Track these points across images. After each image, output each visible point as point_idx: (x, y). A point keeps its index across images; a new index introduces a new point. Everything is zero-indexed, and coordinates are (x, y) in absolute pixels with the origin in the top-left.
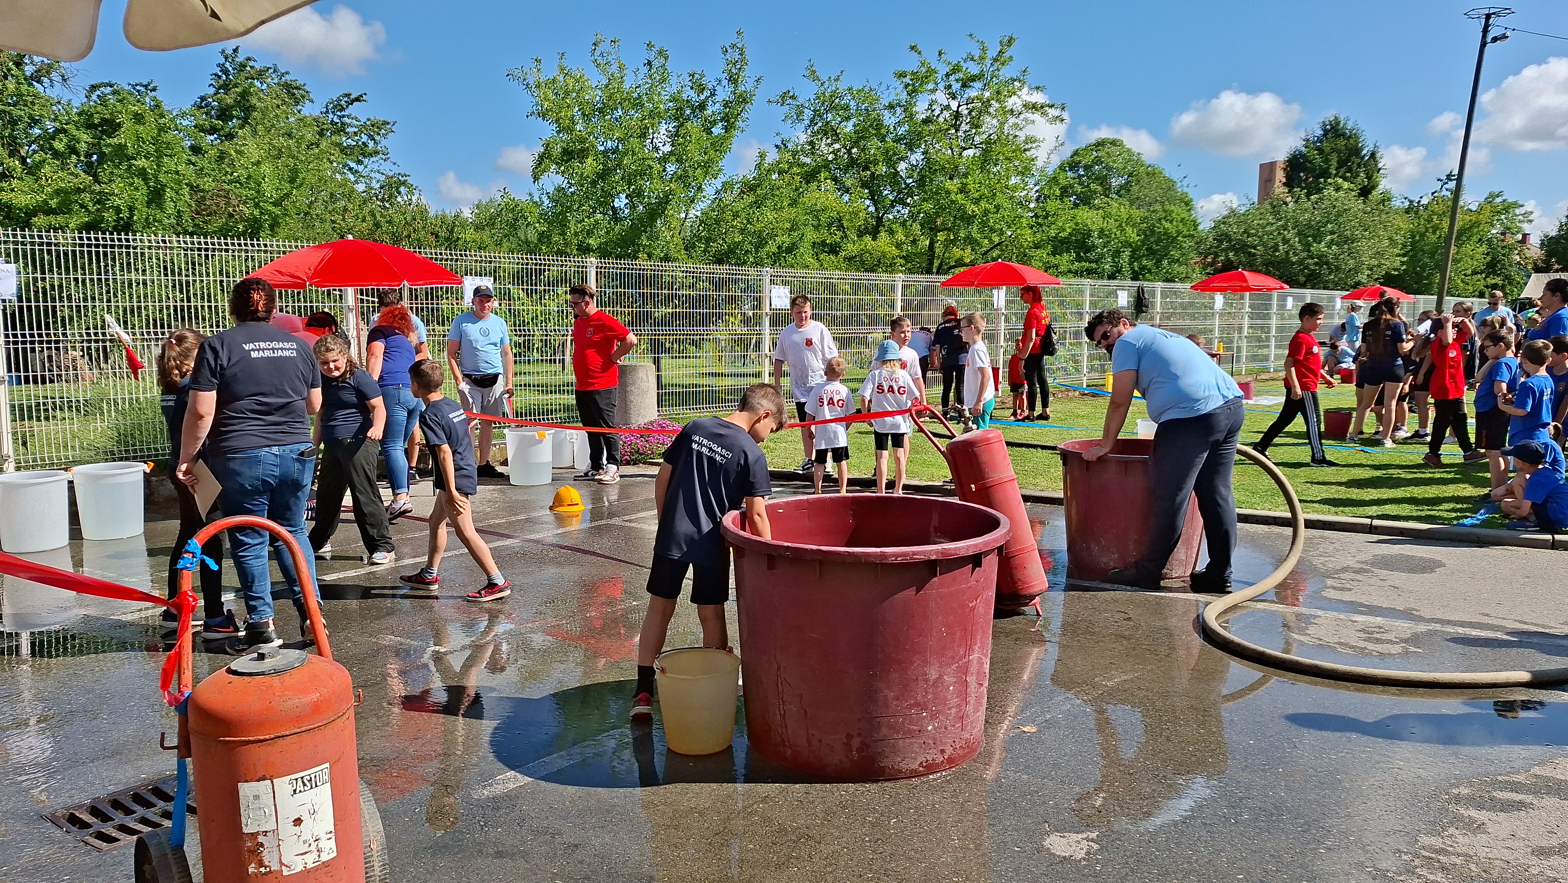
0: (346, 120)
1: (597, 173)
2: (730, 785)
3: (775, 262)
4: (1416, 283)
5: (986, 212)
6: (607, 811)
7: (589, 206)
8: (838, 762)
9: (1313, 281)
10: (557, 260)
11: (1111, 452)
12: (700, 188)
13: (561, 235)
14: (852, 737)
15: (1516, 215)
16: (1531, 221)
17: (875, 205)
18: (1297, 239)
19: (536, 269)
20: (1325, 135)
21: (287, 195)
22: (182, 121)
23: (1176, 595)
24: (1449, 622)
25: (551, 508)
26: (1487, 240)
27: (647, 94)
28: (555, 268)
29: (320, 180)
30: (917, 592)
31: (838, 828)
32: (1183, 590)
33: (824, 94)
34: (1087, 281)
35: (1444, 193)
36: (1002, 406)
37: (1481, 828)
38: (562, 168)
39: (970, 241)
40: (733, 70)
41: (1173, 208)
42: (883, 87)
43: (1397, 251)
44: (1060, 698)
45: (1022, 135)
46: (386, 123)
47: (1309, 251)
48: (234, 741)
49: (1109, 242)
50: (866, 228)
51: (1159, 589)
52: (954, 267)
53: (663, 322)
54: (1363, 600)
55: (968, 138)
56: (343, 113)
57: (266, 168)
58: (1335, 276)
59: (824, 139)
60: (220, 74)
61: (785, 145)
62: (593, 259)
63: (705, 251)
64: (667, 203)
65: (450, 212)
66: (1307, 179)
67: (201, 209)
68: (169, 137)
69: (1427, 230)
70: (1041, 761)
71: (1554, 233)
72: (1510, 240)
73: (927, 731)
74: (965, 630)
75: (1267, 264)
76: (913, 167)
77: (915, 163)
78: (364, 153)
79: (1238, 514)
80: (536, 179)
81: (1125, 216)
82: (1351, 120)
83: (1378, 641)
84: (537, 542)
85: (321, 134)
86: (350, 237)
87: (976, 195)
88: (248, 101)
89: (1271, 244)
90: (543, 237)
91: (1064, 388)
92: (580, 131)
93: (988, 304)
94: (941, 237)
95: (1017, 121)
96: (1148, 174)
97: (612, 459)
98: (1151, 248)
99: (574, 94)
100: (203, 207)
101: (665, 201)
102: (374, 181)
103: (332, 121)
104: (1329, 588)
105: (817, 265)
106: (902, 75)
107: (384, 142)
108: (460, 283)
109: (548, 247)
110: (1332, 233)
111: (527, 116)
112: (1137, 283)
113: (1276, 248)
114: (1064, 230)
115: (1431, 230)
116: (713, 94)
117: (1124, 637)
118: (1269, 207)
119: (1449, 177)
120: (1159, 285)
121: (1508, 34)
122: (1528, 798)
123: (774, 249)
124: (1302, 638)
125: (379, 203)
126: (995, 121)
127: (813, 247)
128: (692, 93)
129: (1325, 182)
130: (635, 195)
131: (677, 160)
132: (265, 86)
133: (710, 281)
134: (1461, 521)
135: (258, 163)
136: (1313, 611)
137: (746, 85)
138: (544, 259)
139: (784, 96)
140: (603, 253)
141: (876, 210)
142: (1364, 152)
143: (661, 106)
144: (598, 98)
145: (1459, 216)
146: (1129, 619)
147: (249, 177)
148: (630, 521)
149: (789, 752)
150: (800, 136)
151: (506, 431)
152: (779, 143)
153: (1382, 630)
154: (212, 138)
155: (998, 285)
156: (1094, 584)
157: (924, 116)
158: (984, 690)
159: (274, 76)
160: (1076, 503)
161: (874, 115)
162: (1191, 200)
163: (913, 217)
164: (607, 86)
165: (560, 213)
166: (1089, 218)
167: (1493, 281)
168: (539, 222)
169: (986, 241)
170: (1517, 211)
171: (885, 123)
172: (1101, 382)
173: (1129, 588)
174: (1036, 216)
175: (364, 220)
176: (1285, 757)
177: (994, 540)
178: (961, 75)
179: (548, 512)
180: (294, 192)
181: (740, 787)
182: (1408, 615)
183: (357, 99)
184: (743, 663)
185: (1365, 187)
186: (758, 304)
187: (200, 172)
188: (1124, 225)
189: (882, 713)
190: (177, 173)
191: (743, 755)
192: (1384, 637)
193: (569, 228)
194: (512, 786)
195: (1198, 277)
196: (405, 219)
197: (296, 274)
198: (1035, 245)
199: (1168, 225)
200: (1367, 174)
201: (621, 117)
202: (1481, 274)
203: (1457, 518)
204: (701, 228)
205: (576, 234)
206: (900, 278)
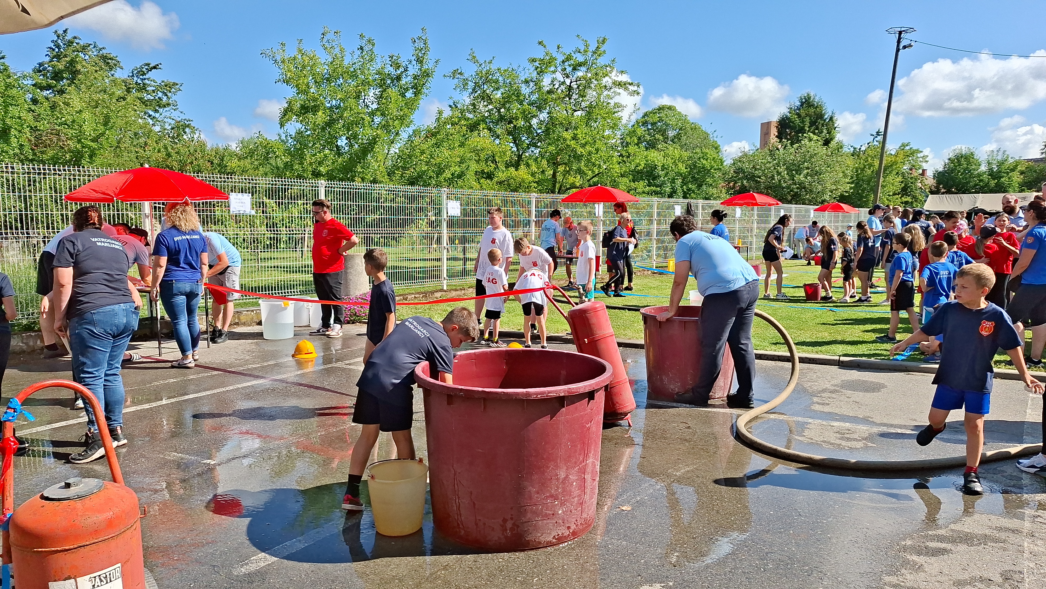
0: (146, 81)
1: (326, 122)
2: (421, 557)
3: (450, 184)
4: (859, 200)
5: (590, 153)
7: (320, 144)
8: (497, 539)
9: (796, 199)
10: (297, 182)
11: (674, 316)
12: (397, 134)
13: (300, 164)
14: (507, 520)
15: (918, 158)
16: (927, 162)
17: (517, 146)
18: (786, 172)
19: (282, 188)
20: (802, 105)
21: (103, 134)
22: (23, 81)
23: (718, 410)
24: (892, 426)
25: (293, 356)
26: (902, 174)
27: (360, 69)
28: (296, 188)
29: (126, 123)
30: (551, 419)
31: (497, 586)
33: (481, 72)
34: (655, 199)
35: (876, 143)
37: (919, 568)
38: (301, 118)
39: (580, 171)
40: (420, 55)
41: (707, 151)
42: (521, 69)
43: (847, 180)
44: (646, 485)
45: (612, 102)
46: (175, 84)
47: (793, 180)
48: (45, 551)
49: (668, 173)
50: (511, 162)
51: (706, 405)
52: (569, 189)
53: (373, 225)
54: (837, 411)
55: (577, 103)
56: (144, 77)
57: (86, 115)
58: (810, 196)
59: (482, 102)
60: (54, 47)
61: (455, 105)
62: (323, 182)
63: (402, 176)
64: (375, 143)
65: (221, 146)
66: (791, 133)
67: (38, 142)
68: (14, 92)
69: (865, 167)
70: (635, 531)
71: (941, 169)
72: (915, 173)
73: (558, 514)
74: (584, 443)
75: (767, 188)
76: (541, 122)
77: (543, 120)
78: (160, 104)
79: (755, 354)
80: (282, 125)
81: (677, 156)
82: (818, 96)
83: (848, 439)
84: (281, 381)
85: (128, 90)
86: (147, 166)
87: (583, 142)
88: (75, 67)
89: (769, 175)
90: (288, 166)
91: (641, 269)
92: (313, 93)
93: (592, 214)
94: (561, 168)
95: (609, 93)
96: (692, 129)
97: (337, 320)
98: (694, 177)
99: (309, 68)
100: (40, 141)
101: (373, 142)
102: (167, 125)
103: (136, 82)
104: (815, 403)
105: (478, 187)
106: (534, 60)
107: (174, 98)
108: (227, 199)
109: (290, 173)
110: (808, 168)
111: (276, 82)
112: (687, 201)
113: (773, 178)
114: (640, 165)
115: (867, 167)
116: (406, 70)
117: (686, 440)
118: (768, 151)
119: (878, 133)
120: (701, 202)
121: (912, 44)
122: (948, 546)
123: (449, 176)
124: (800, 438)
125: (170, 139)
126: (594, 93)
127: (476, 174)
128: (391, 69)
129: (802, 135)
130: (353, 138)
131: (382, 115)
132: (87, 57)
133: (406, 197)
135: (80, 112)
136: (806, 420)
137: (429, 65)
138: (288, 181)
139: (455, 72)
140: (330, 177)
141: (518, 150)
142: (826, 117)
143: (370, 78)
144: (326, 71)
145: (884, 158)
146: (689, 427)
147: (74, 121)
148: (350, 364)
149: (463, 532)
150: (466, 99)
151: (260, 301)
152: (452, 104)
153: (850, 432)
154: (48, 92)
155: (599, 201)
156: (665, 403)
157: (548, 89)
158: (596, 483)
159: (94, 50)
160: (653, 349)
161: (515, 87)
162: (719, 146)
163: (542, 155)
164: (331, 63)
165: (300, 149)
166: (655, 156)
167: (906, 200)
168: (284, 155)
169: (590, 172)
170: (919, 155)
171: (522, 92)
172: (664, 265)
173: (688, 405)
174: (621, 155)
175: (159, 151)
176: (794, 523)
177: (602, 381)
178: (572, 62)
179: (291, 359)
180: (107, 132)
181: (428, 559)
182: (866, 421)
183: (155, 68)
184: (430, 469)
185: (827, 139)
186: (438, 213)
187: (37, 118)
188: (677, 161)
189: (527, 503)
190: (20, 118)
191: (430, 535)
192: (852, 436)
193: (306, 160)
194: (263, 565)
195: (725, 196)
196: (189, 151)
197: (106, 192)
198: (621, 174)
199: (704, 162)
200: (828, 130)
201: (342, 84)
202: (898, 194)
204: (399, 161)
205: (311, 164)
206: (534, 196)
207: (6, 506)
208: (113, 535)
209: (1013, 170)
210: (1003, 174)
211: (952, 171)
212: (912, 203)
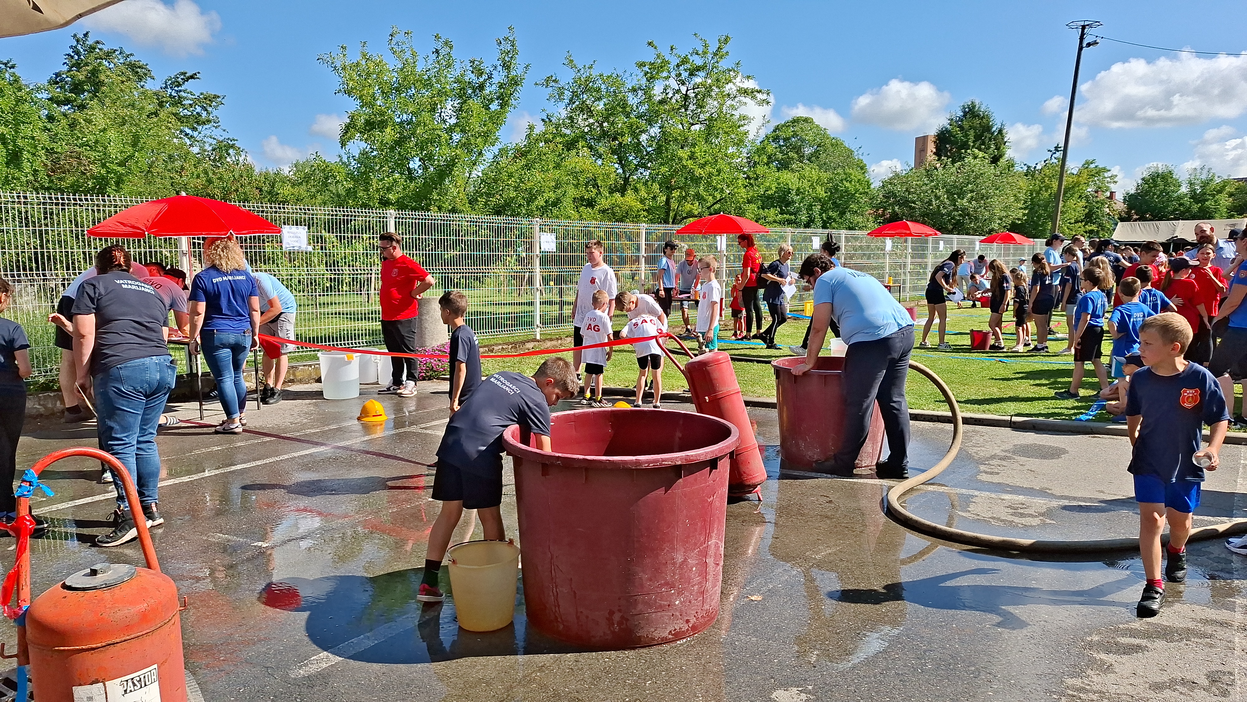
0: (182, 94)
1: (395, 141)
2: (512, 657)
3: (543, 214)
4: (1034, 229)
5: (710, 175)
6: (408, 685)
7: (389, 167)
8: (602, 634)
9: (958, 228)
10: (362, 212)
11: (814, 368)
12: (480, 154)
13: (364, 190)
14: (614, 613)
15: (1105, 178)
16: (1116, 182)
17: (623, 167)
18: (946, 196)
19: (344, 219)
20: (965, 116)
21: (130, 157)
22: (37, 95)
23: (866, 481)
24: (1074, 498)
25: (359, 419)
26: (1086, 197)
27: (435, 76)
28: (361, 219)
29: (159, 144)
30: (666, 492)
31: (603, 690)
32: (870, 477)
33: (580, 79)
34: (789, 229)
35: (1054, 160)
36: (725, 328)
37: (1108, 669)
38: (366, 136)
39: (698, 197)
40: (506, 59)
41: (851, 171)
42: (627, 74)
43: (1020, 205)
44: (779, 570)
45: (737, 114)
46: (217, 96)
47: (955, 205)
48: (68, 650)
49: (803, 198)
50: (616, 186)
51: (852, 476)
52: (685, 218)
53: (453, 262)
54: (1009, 481)
55: (695, 115)
56: (180, 88)
57: (112, 134)
58: (975, 224)
59: (581, 115)
60: (73, 54)
61: (549, 119)
62: (392, 211)
63: (485, 204)
64: (453, 165)
65: (272, 170)
66: (951, 149)
67: (55, 168)
68: (26, 107)
69: (1041, 189)
70: (767, 625)
71: (1133, 192)
72: (1102, 197)
73: (675, 605)
74: (705, 520)
75: (923, 215)
76: (652, 138)
77: (653, 135)
78: (198, 121)
79: (910, 414)
80: (343, 144)
81: (815, 178)
82: (984, 104)
83: (1022, 515)
84: (345, 448)
85: (161, 104)
86: (184, 194)
87: (702, 161)
88: (97, 77)
89: (926, 200)
90: (351, 193)
92: (380, 106)
93: (713, 248)
94: (676, 194)
95: (733, 103)
96: (832, 145)
97: (411, 377)
98: (835, 203)
99: (375, 76)
100: (58, 166)
101: (451, 164)
102: (207, 145)
103: (171, 95)
104: (981, 472)
105: (577, 216)
106: (642, 65)
107: (215, 113)
108: (279, 232)
109: (354, 201)
110: (972, 191)
111: (335, 93)
112: (827, 231)
113: (930, 203)
114: (771, 189)
115: (1044, 189)
116: (490, 77)
117: (827, 517)
118: (924, 172)
119: (1057, 149)
120: (843, 233)
121: (1098, 41)
122: (1143, 642)
123: (542, 203)
124: (964, 514)
125: (211, 163)
126: (715, 103)
127: (574, 202)
128: (473, 76)
129: (966, 152)
130: (428, 159)
131: (461, 131)
132: (112, 65)
133: (492, 229)
134: (1078, 417)
135: (104, 130)
136: (971, 492)
137: (517, 70)
138: (351, 211)
139: (548, 80)
140: (401, 206)
141: (624, 172)
142: (994, 129)
143: (448, 87)
144: (394, 79)
145: (1065, 179)
146: (830, 502)
147: (97, 142)
148: (426, 428)
149: (561, 627)
150: (561, 112)
151: (319, 354)
152: (545, 118)
153: (1024, 506)
154: (66, 107)
155: (721, 232)
156: (802, 473)
157: (660, 98)
158: (720, 568)
159: (120, 57)
160: (787, 408)
161: (620, 96)
162: (865, 165)
163: (652, 177)
164: (402, 69)
165: (364, 173)
166: (789, 178)
167: (1090, 228)
168: (346, 181)
169: (711, 198)
170: (1106, 175)
171: (629, 102)
172: (800, 308)
173: (829, 476)
174: (748, 178)
175: (198, 177)
176: (957, 615)
177: (727, 447)
178: (688, 66)
179: (356, 422)
180: (136, 155)
181: (521, 658)
182: (1043, 493)
183: (192, 77)
184: (522, 552)
185: (995, 156)
186: (530, 248)
187: (53, 139)
188: (815, 184)
189: (638, 592)
190: (33, 138)
191: (523, 630)
192: (1026, 511)
193: (372, 185)
194: (324, 665)
195: (873, 226)
196: (234, 176)
197: (136, 225)
198: (748, 200)
199: (848, 185)
200: (996, 146)
201: (414, 95)
202: (1081, 222)
203: (1075, 414)
204: (482, 186)
205: (378, 190)
206: (644, 227)
207: (22, 596)
208: (148, 631)
209: (1220, 192)
210: (1208, 197)
211: (1147, 193)
212: (1098, 232)
